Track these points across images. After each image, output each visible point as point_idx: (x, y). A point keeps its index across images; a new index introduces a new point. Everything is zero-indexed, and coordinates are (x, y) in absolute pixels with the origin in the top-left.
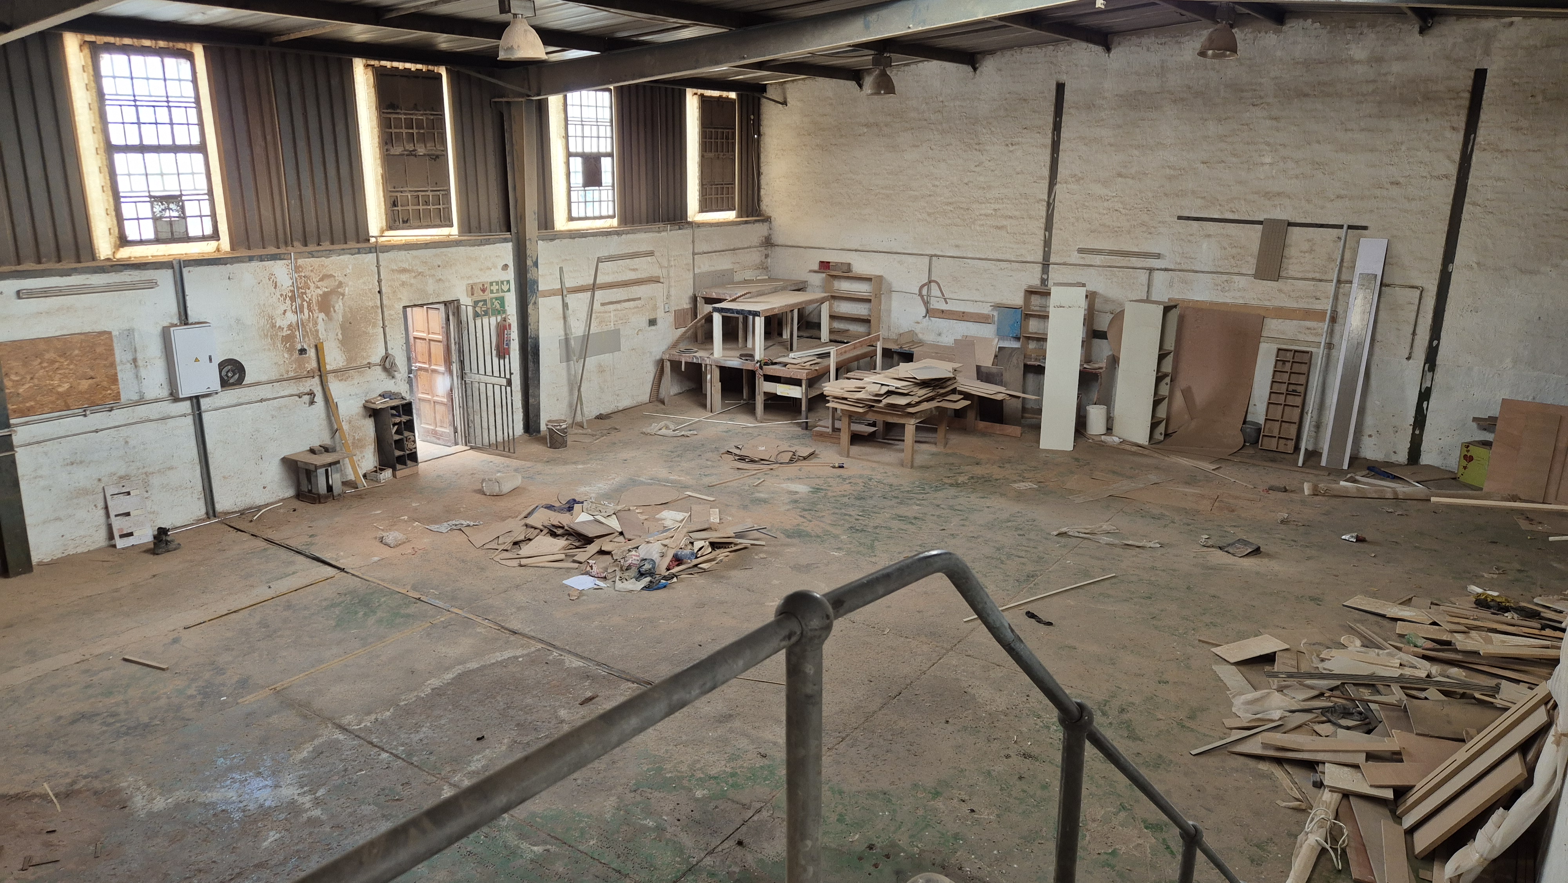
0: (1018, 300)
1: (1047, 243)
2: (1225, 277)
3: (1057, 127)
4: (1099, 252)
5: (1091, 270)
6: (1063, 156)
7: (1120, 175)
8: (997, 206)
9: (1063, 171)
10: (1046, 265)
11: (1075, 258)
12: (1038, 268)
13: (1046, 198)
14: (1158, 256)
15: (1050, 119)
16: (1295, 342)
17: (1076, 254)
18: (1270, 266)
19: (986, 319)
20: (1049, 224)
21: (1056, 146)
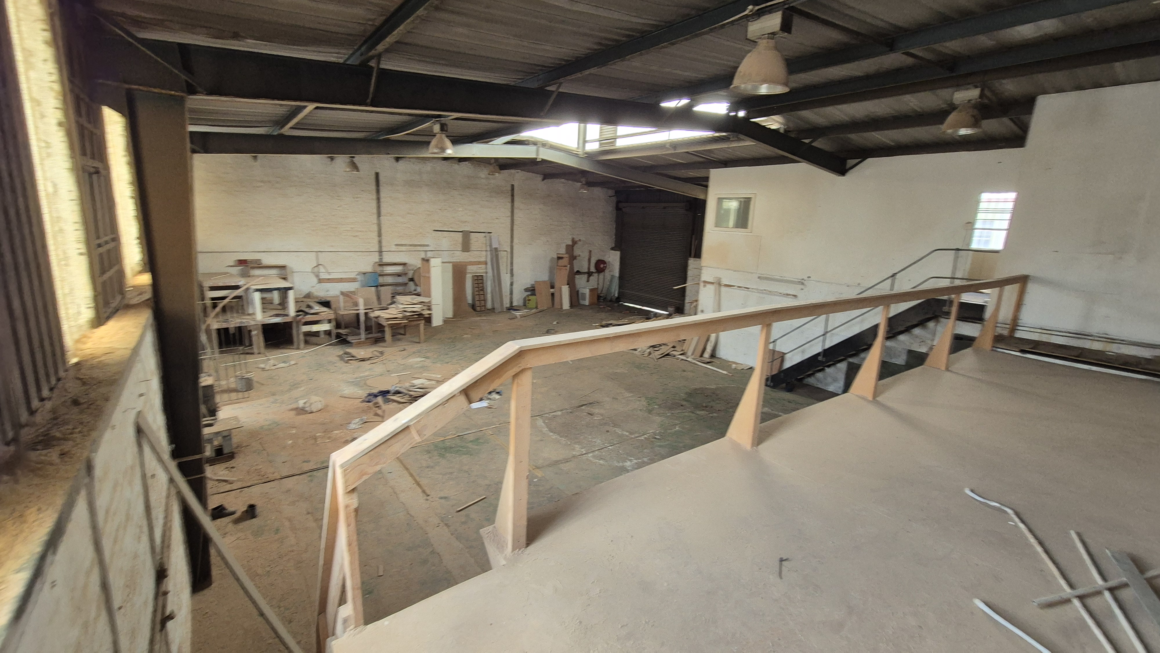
0: (369, 269)
1: (380, 242)
2: (452, 252)
3: (378, 191)
4: (405, 245)
5: (401, 253)
6: (383, 205)
7: (408, 213)
8: (352, 226)
9: (383, 211)
10: (380, 252)
11: (394, 248)
12: (377, 254)
13: (377, 222)
14: (427, 246)
15: (374, 187)
16: (477, 273)
17: (394, 246)
18: (466, 247)
19: (353, 280)
20: (380, 235)
21: (378, 199)
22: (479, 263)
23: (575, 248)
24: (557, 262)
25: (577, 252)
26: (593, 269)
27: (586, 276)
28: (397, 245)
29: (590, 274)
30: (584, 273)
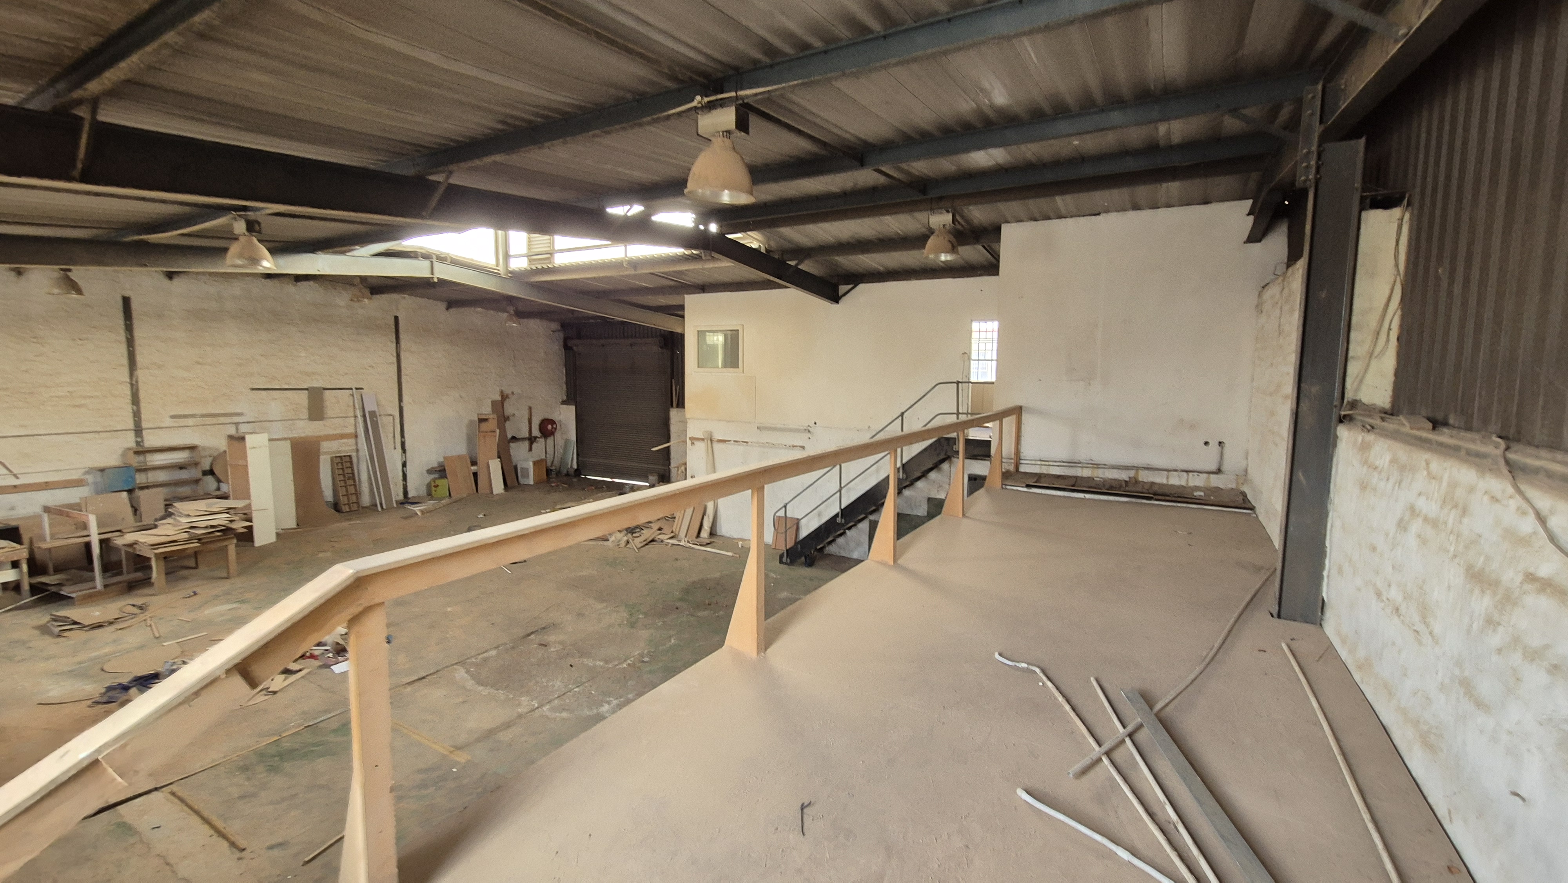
0: (113, 460)
1: (137, 414)
2: (291, 422)
3: (129, 328)
4: (192, 416)
5: (186, 429)
6: (139, 350)
7: (198, 363)
8: (71, 389)
9: (140, 359)
10: (138, 430)
11: (169, 422)
12: (131, 434)
13: (128, 380)
14: (240, 414)
15: (121, 321)
16: (339, 452)
17: (169, 419)
18: (316, 411)
19: (78, 483)
20: (135, 400)
21: (130, 342)
22: (342, 436)
23: (506, 404)
24: (479, 427)
25: (509, 410)
26: (536, 432)
27: (527, 443)
28: (173, 417)
29: (532, 440)
30: (523, 439)
